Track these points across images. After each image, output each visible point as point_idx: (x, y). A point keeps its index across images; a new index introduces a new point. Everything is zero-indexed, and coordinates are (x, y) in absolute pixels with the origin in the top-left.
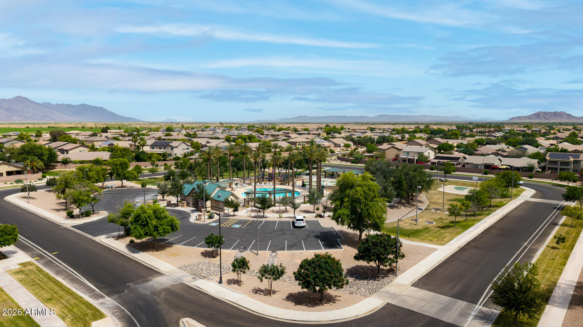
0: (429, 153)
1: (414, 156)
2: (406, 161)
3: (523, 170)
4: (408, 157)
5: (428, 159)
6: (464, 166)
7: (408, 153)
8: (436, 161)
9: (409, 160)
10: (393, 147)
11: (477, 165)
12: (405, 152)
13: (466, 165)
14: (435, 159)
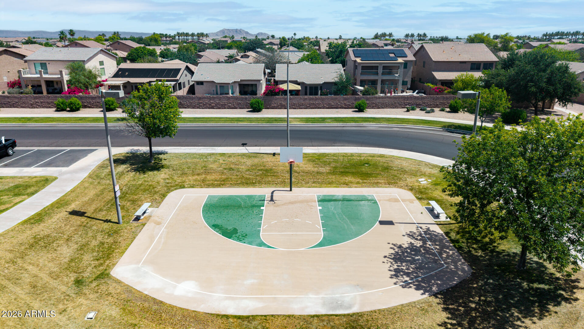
0: (101, 63)
1: (61, 72)
2: (40, 86)
3: (325, 90)
4: (44, 76)
5: (99, 79)
6: (192, 90)
7: (44, 65)
8: (120, 81)
9: (49, 83)
10: (6, 52)
11: (223, 88)
12: (34, 62)
13: (197, 87)
14: (116, 75)
